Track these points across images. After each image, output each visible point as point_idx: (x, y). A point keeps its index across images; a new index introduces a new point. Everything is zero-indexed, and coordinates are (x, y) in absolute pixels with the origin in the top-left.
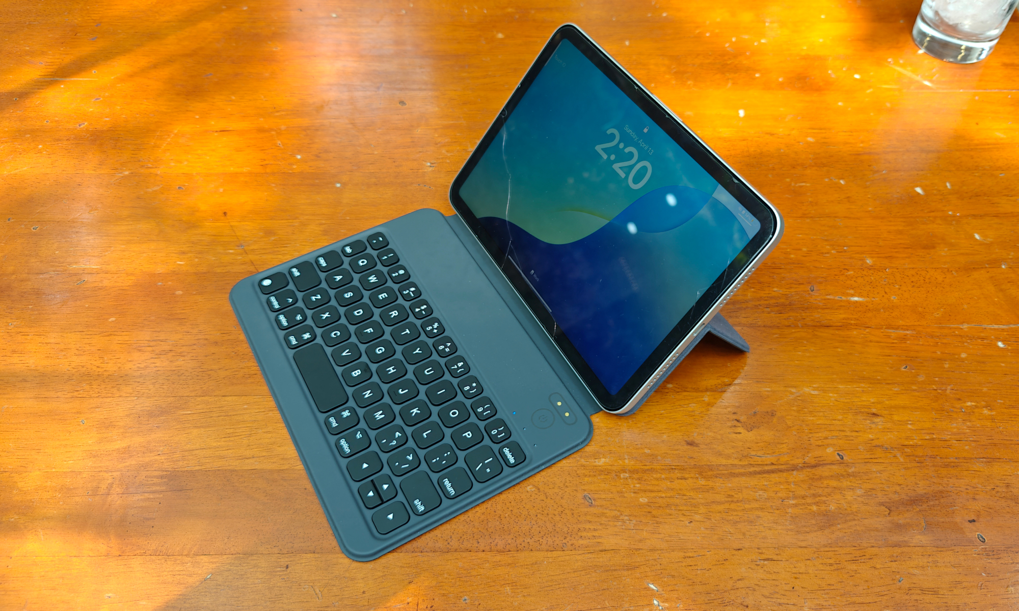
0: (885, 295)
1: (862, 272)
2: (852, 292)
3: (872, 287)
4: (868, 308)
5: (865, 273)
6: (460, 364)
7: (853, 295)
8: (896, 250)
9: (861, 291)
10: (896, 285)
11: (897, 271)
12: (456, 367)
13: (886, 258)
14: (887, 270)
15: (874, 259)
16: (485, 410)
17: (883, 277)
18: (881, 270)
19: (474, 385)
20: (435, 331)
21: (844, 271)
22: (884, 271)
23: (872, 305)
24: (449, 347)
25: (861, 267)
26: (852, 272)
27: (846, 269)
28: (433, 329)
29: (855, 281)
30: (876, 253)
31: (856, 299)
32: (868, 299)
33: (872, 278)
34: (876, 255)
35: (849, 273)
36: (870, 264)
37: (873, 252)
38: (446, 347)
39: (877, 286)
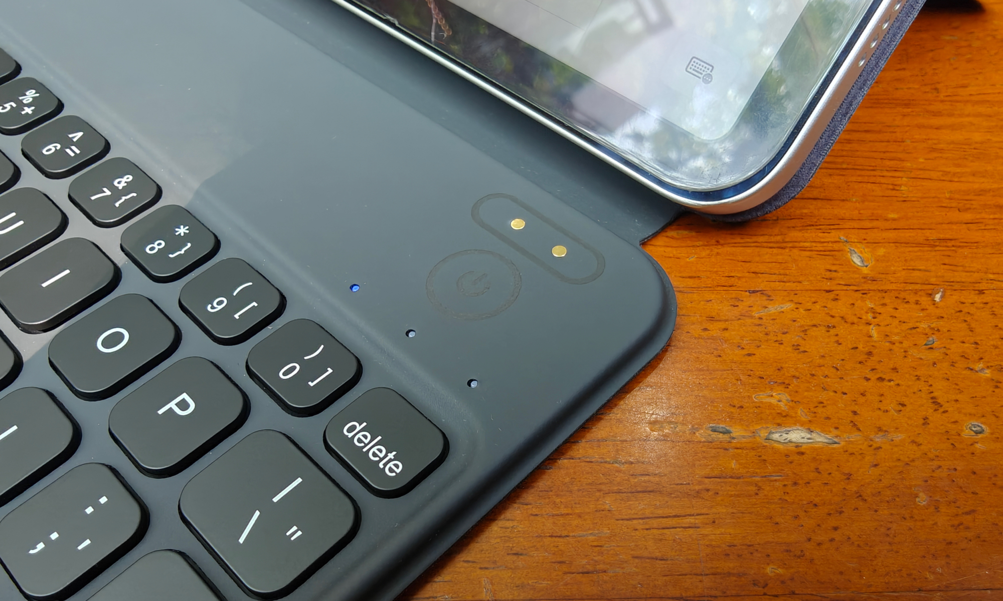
0: (936, 418)
1: (830, 304)
2: (779, 398)
3: (873, 377)
4: (853, 487)
5: (840, 308)
6: (121, 183)
7: (783, 419)
8: (968, 216)
9: (823, 396)
10: (981, 365)
11: (978, 299)
12: (108, 193)
13: (931, 245)
14: (937, 297)
15: (881, 251)
16: (235, 304)
17: (923, 325)
18: (912, 298)
19: (182, 231)
20: (28, 110)
21: (749, 300)
22: (924, 300)
23: (876, 471)
24: (76, 144)
25: (828, 285)
26: (788, 306)
27: (762, 292)
28: (21, 105)
29: (796, 347)
30: (887, 225)
31: (797, 435)
32: (855, 437)
33: (874, 332)
34: (892, 235)
35: (773, 309)
36: (865, 271)
37: (875, 224)
38: (69, 143)
39: (895, 369)
